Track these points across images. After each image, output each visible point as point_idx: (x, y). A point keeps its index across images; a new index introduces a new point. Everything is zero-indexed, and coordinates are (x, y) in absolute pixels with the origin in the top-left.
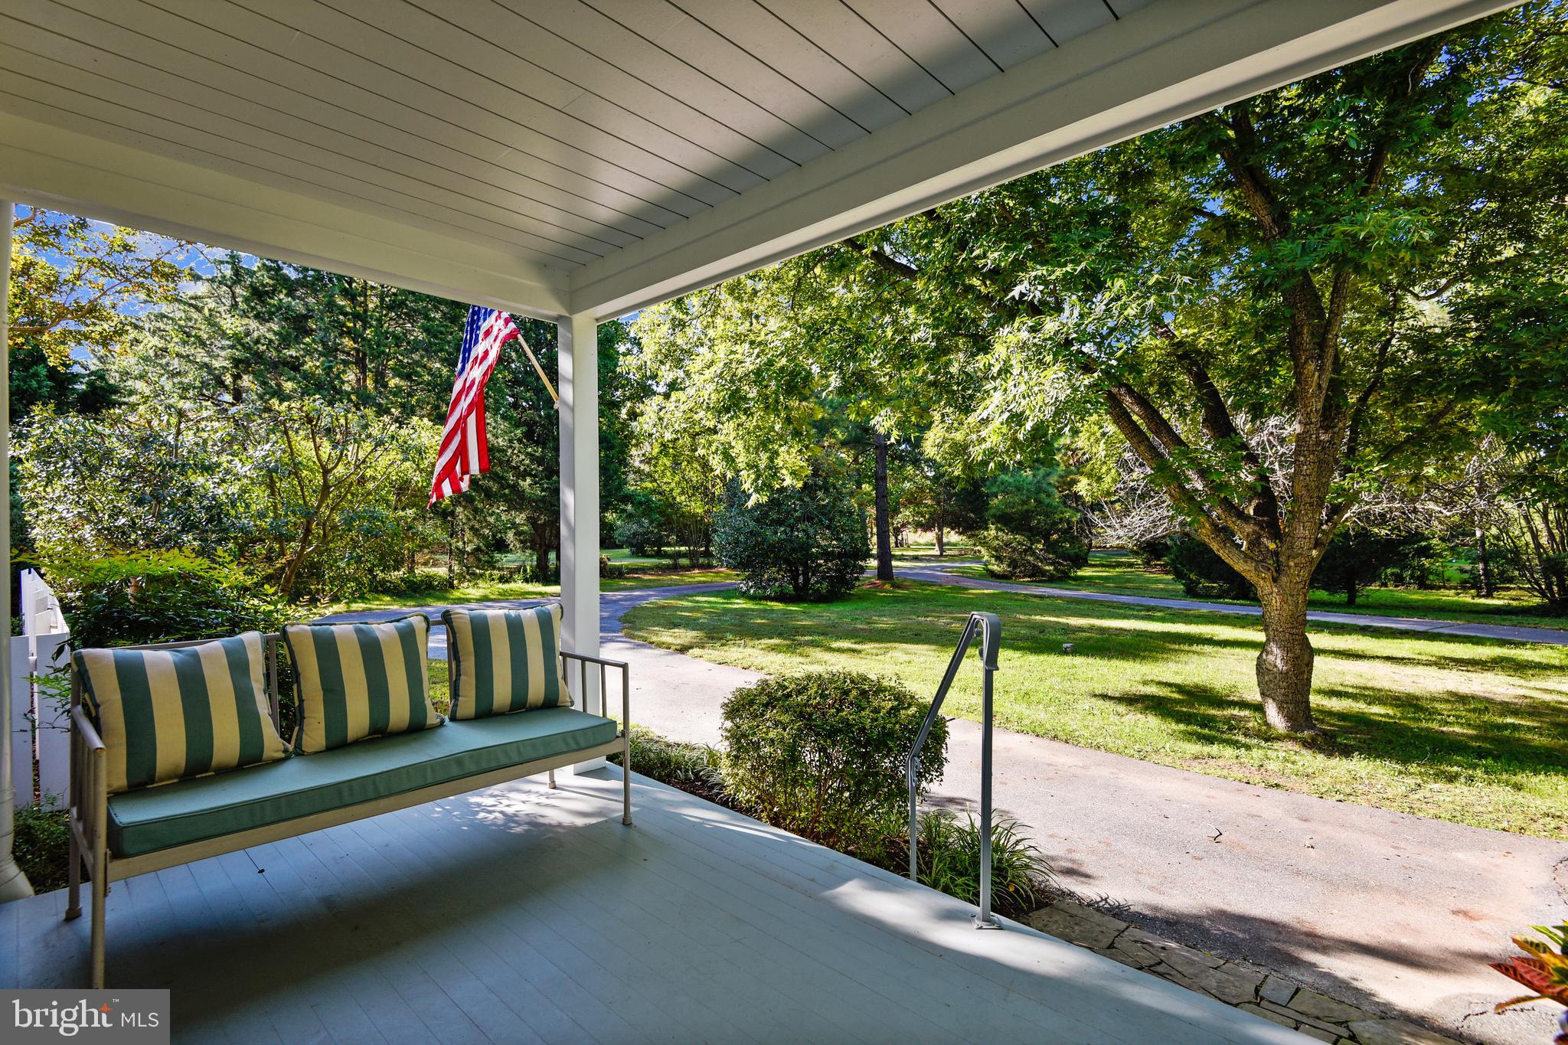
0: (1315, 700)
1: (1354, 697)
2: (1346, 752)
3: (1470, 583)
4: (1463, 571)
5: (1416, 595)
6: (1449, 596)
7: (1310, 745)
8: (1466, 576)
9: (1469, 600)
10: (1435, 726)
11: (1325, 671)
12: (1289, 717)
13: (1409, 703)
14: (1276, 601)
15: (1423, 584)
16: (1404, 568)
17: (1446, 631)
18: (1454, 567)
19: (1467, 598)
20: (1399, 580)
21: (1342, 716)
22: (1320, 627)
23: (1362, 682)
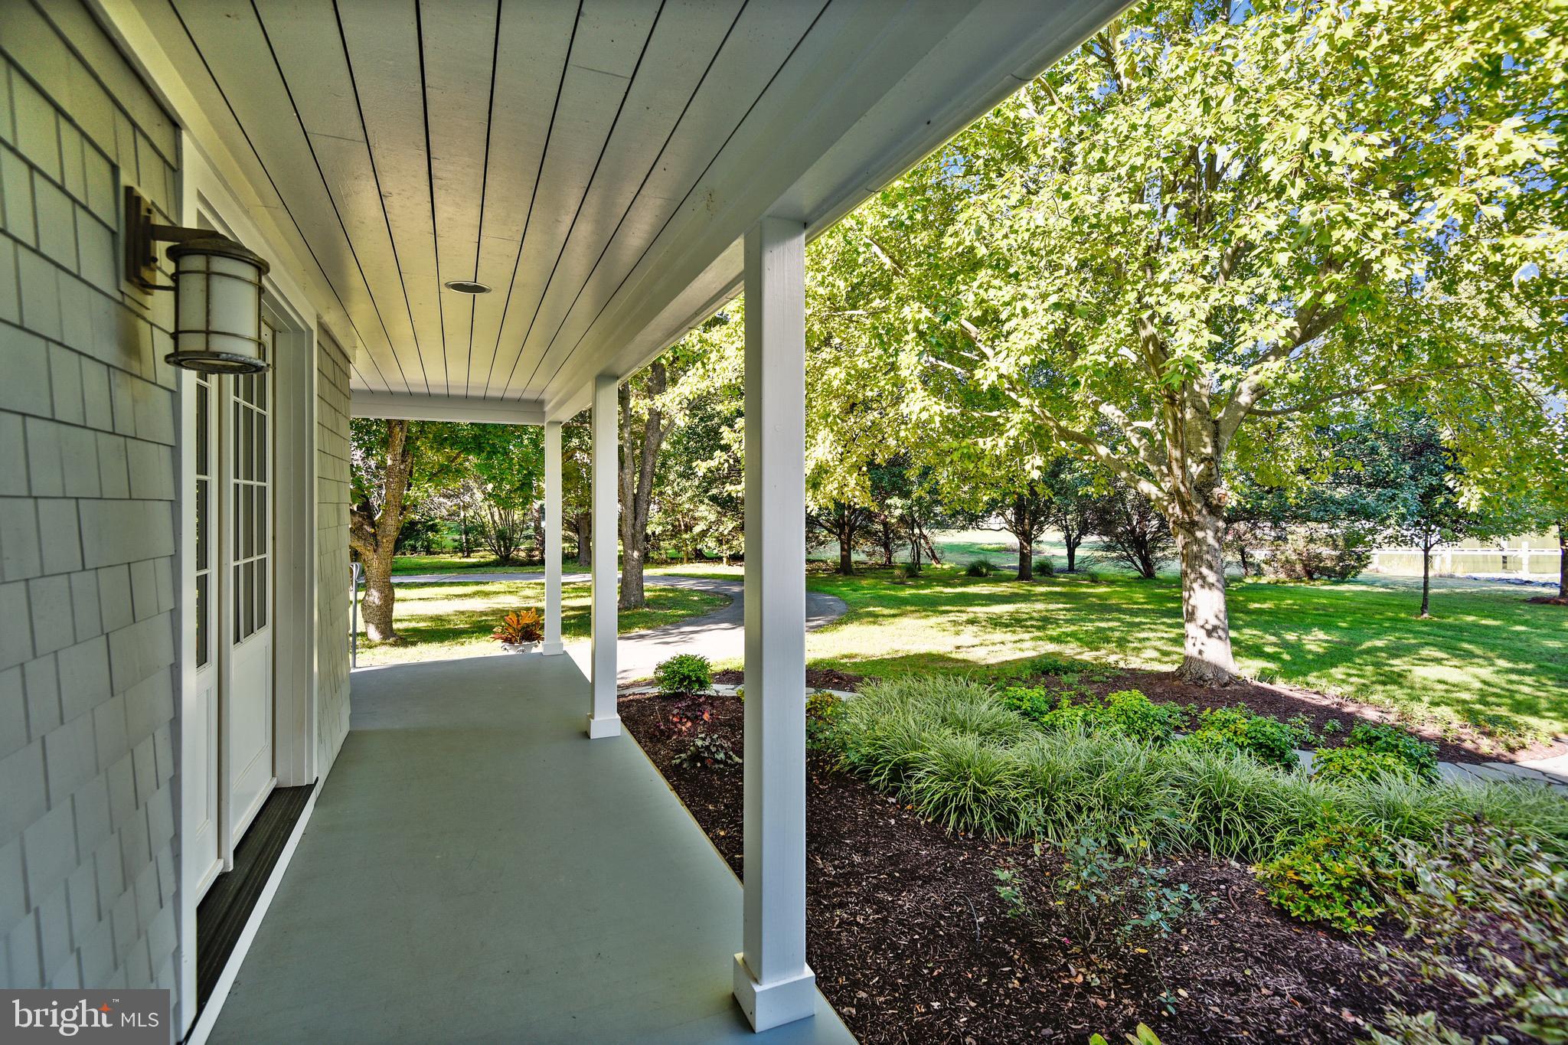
0: (395, 626)
1: (409, 620)
2: (414, 644)
3: (456, 550)
4: (455, 541)
5: (425, 559)
6: (446, 558)
7: (395, 645)
8: (456, 544)
9: (458, 560)
10: (452, 626)
11: (399, 610)
12: (382, 632)
13: (438, 619)
14: (375, 564)
15: (429, 551)
16: (416, 540)
17: (447, 581)
18: (448, 538)
19: (457, 559)
20: (414, 549)
21: (406, 630)
22: (399, 585)
23: (410, 613)
